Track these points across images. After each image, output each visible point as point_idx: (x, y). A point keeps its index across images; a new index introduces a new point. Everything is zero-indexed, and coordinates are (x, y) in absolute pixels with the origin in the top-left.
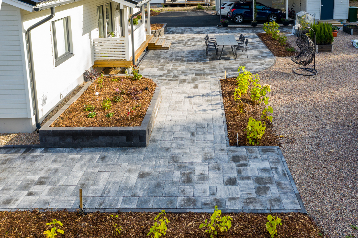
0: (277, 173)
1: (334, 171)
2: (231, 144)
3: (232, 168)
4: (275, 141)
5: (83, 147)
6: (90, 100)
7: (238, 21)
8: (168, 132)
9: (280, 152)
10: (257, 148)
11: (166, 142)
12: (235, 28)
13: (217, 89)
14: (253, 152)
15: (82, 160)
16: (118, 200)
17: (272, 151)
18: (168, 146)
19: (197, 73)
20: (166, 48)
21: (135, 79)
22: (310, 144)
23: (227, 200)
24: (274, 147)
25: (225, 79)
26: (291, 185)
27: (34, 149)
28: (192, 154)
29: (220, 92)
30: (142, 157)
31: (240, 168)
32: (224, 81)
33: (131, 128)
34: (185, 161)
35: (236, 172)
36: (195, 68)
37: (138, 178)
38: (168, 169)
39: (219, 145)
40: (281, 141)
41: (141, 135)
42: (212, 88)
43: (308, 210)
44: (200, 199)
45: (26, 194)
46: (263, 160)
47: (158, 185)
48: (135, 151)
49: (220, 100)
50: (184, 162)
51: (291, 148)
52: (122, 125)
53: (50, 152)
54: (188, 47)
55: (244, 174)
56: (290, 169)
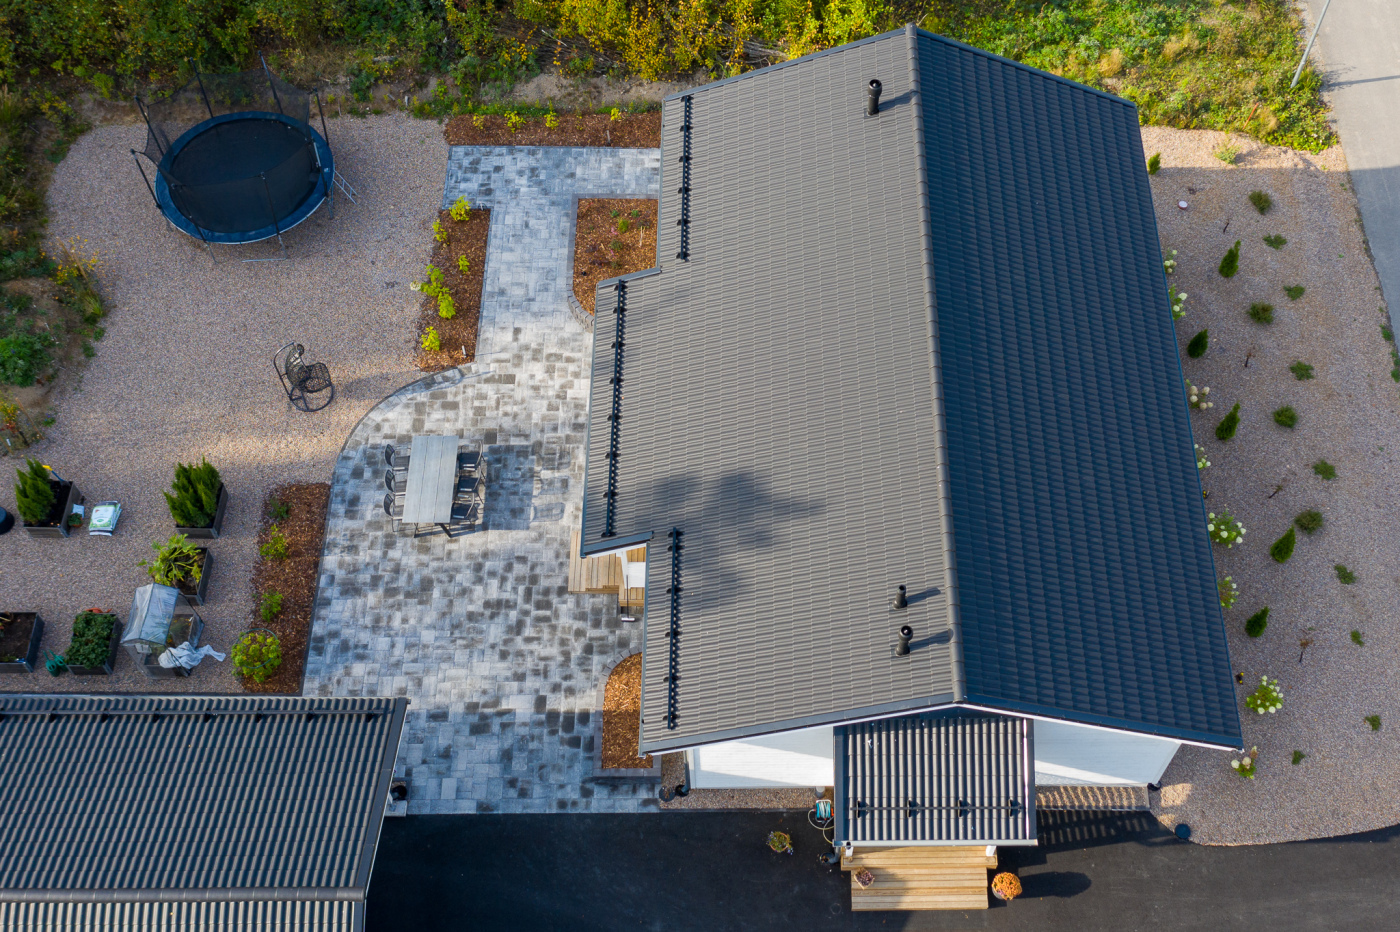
2: (490, 210)
3: (494, 182)
11: (555, 215)
14: (471, 201)
16: (587, 156)
18: (552, 209)
23: (505, 154)
28: (528, 198)
38: (550, 182)
39: (500, 210)
44: (525, 156)
50: (536, 189)
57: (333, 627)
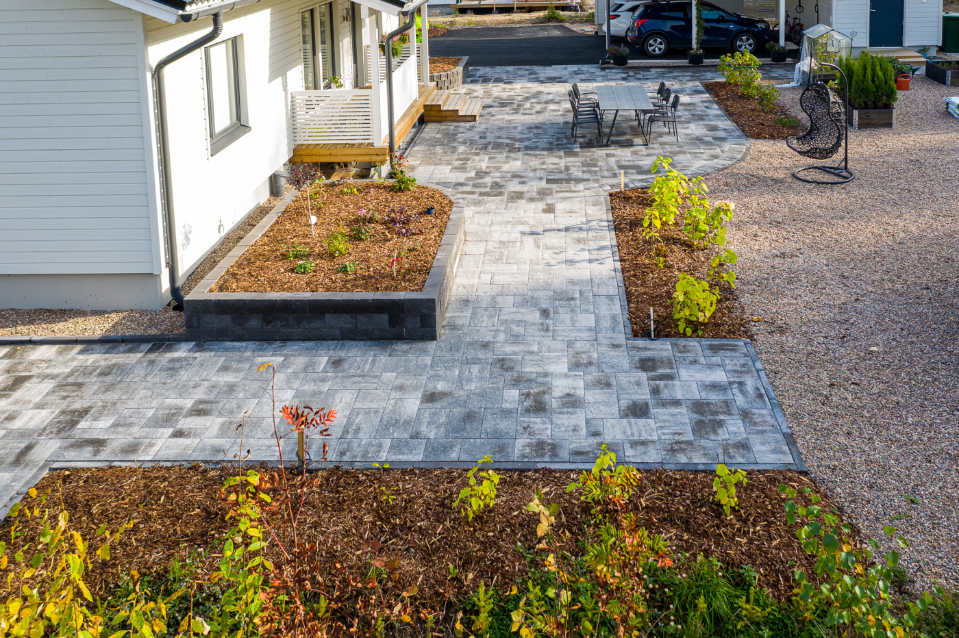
0: (743, 393)
1: (875, 390)
2: (636, 335)
3: (638, 384)
4: (742, 328)
5: (286, 339)
6: (296, 236)
7: (654, 50)
8: (486, 309)
9: (752, 350)
10: (699, 342)
11: (482, 329)
12: (647, 68)
13: (601, 214)
14: (688, 351)
15: (289, 367)
16: (380, 446)
17: (734, 348)
18: (487, 339)
19: (550, 177)
20: (469, 119)
21: (400, 188)
22: (823, 335)
23: (627, 446)
24: (739, 341)
25: (621, 192)
26: (774, 416)
27: (171, 345)
28: (546, 354)
29: (608, 221)
30: (428, 360)
31: (658, 382)
32: (619, 197)
33: (401, 295)
34: (530, 369)
35: (648, 391)
36: (544, 167)
37: (422, 402)
38: (491, 385)
39: (609, 335)
40: (754, 329)
41: (425, 311)
42: (590, 212)
43: (811, 464)
44: (565, 443)
45: (169, 434)
46: (710, 367)
47: (470, 417)
48: (410, 348)
49: (609, 238)
50: (527, 370)
51: (778, 343)
52: (378, 288)
53: (211, 350)
54: (527, 116)
55: (665, 394)
56: (774, 386)
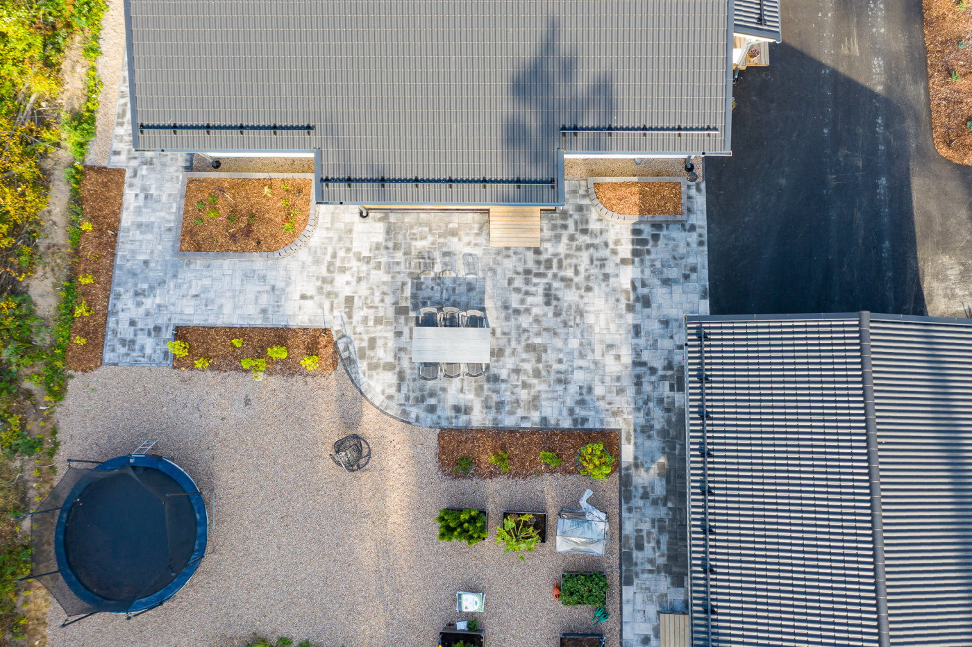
0: (139, 357)
2: (176, 327)
3: (147, 325)
9: (164, 366)
11: (186, 274)
23: (117, 319)
26: (126, 362)
28: (167, 296)
30: (168, 258)
31: (147, 331)
35: (143, 328)
37: (144, 260)
38: (151, 279)
39: (177, 318)
44: (120, 302)
46: (155, 349)
47: (136, 275)
50: (158, 290)
57: (565, 413)
